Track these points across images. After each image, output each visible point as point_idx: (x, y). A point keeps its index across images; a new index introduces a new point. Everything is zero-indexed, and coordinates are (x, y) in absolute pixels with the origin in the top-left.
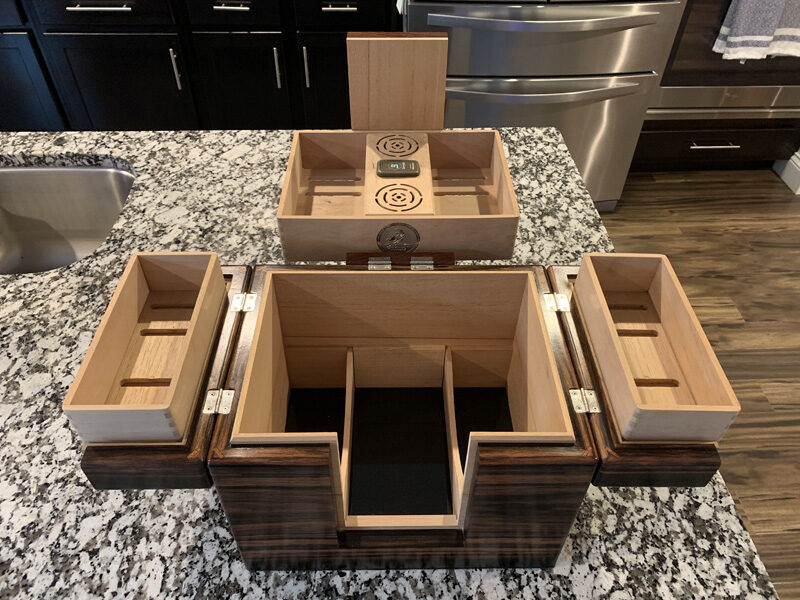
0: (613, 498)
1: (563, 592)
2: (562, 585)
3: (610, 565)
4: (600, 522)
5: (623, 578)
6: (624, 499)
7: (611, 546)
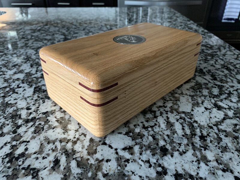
0: (214, 82)
1: (187, 120)
2: (186, 116)
3: (219, 108)
4: (207, 91)
5: (231, 113)
6: (221, 83)
7: (218, 100)
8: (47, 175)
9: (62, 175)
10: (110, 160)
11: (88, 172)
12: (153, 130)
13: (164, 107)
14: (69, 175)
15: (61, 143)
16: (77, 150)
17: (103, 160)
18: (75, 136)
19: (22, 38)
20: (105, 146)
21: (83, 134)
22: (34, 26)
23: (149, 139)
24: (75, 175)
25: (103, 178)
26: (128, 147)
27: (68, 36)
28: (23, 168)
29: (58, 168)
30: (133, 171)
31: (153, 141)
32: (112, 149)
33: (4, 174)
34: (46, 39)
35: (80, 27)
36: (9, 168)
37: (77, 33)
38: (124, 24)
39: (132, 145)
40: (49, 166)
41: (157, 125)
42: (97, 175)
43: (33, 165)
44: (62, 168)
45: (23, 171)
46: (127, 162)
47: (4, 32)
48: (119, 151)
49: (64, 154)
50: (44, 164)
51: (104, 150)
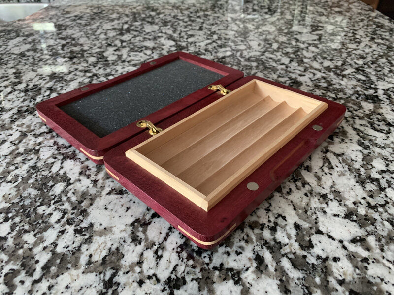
8: (254, 279)
9: (277, 279)
10: (339, 259)
11: (313, 277)
12: (387, 212)
13: (389, 173)
14: (288, 281)
15: (253, 229)
16: (282, 242)
17: (327, 258)
18: (270, 219)
19: (106, 45)
20: (321, 235)
21: (279, 215)
22: (116, 22)
23: (385, 226)
24: (297, 281)
25: (340, 287)
26: (358, 238)
27: (180, 41)
28: (215, 268)
29: (266, 269)
30: (382, 278)
31: (393, 230)
32: (333, 241)
33: (191, 277)
34: (147, 48)
35: (193, 24)
36: (194, 267)
37: (192, 36)
38: (263, 18)
39: (363, 235)
40: (252, 265)
41: (390, 203)
42: (328, 281)
43: (228, 263)
44: (271, 269)
45: (217, 273)
46: (366, 262)
47: (73, 34)
48: (346, 244)
49: (264, 247)
50: (243, 262)
51: (323, 242)
